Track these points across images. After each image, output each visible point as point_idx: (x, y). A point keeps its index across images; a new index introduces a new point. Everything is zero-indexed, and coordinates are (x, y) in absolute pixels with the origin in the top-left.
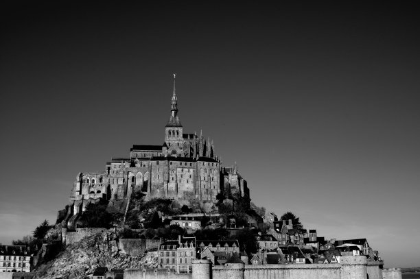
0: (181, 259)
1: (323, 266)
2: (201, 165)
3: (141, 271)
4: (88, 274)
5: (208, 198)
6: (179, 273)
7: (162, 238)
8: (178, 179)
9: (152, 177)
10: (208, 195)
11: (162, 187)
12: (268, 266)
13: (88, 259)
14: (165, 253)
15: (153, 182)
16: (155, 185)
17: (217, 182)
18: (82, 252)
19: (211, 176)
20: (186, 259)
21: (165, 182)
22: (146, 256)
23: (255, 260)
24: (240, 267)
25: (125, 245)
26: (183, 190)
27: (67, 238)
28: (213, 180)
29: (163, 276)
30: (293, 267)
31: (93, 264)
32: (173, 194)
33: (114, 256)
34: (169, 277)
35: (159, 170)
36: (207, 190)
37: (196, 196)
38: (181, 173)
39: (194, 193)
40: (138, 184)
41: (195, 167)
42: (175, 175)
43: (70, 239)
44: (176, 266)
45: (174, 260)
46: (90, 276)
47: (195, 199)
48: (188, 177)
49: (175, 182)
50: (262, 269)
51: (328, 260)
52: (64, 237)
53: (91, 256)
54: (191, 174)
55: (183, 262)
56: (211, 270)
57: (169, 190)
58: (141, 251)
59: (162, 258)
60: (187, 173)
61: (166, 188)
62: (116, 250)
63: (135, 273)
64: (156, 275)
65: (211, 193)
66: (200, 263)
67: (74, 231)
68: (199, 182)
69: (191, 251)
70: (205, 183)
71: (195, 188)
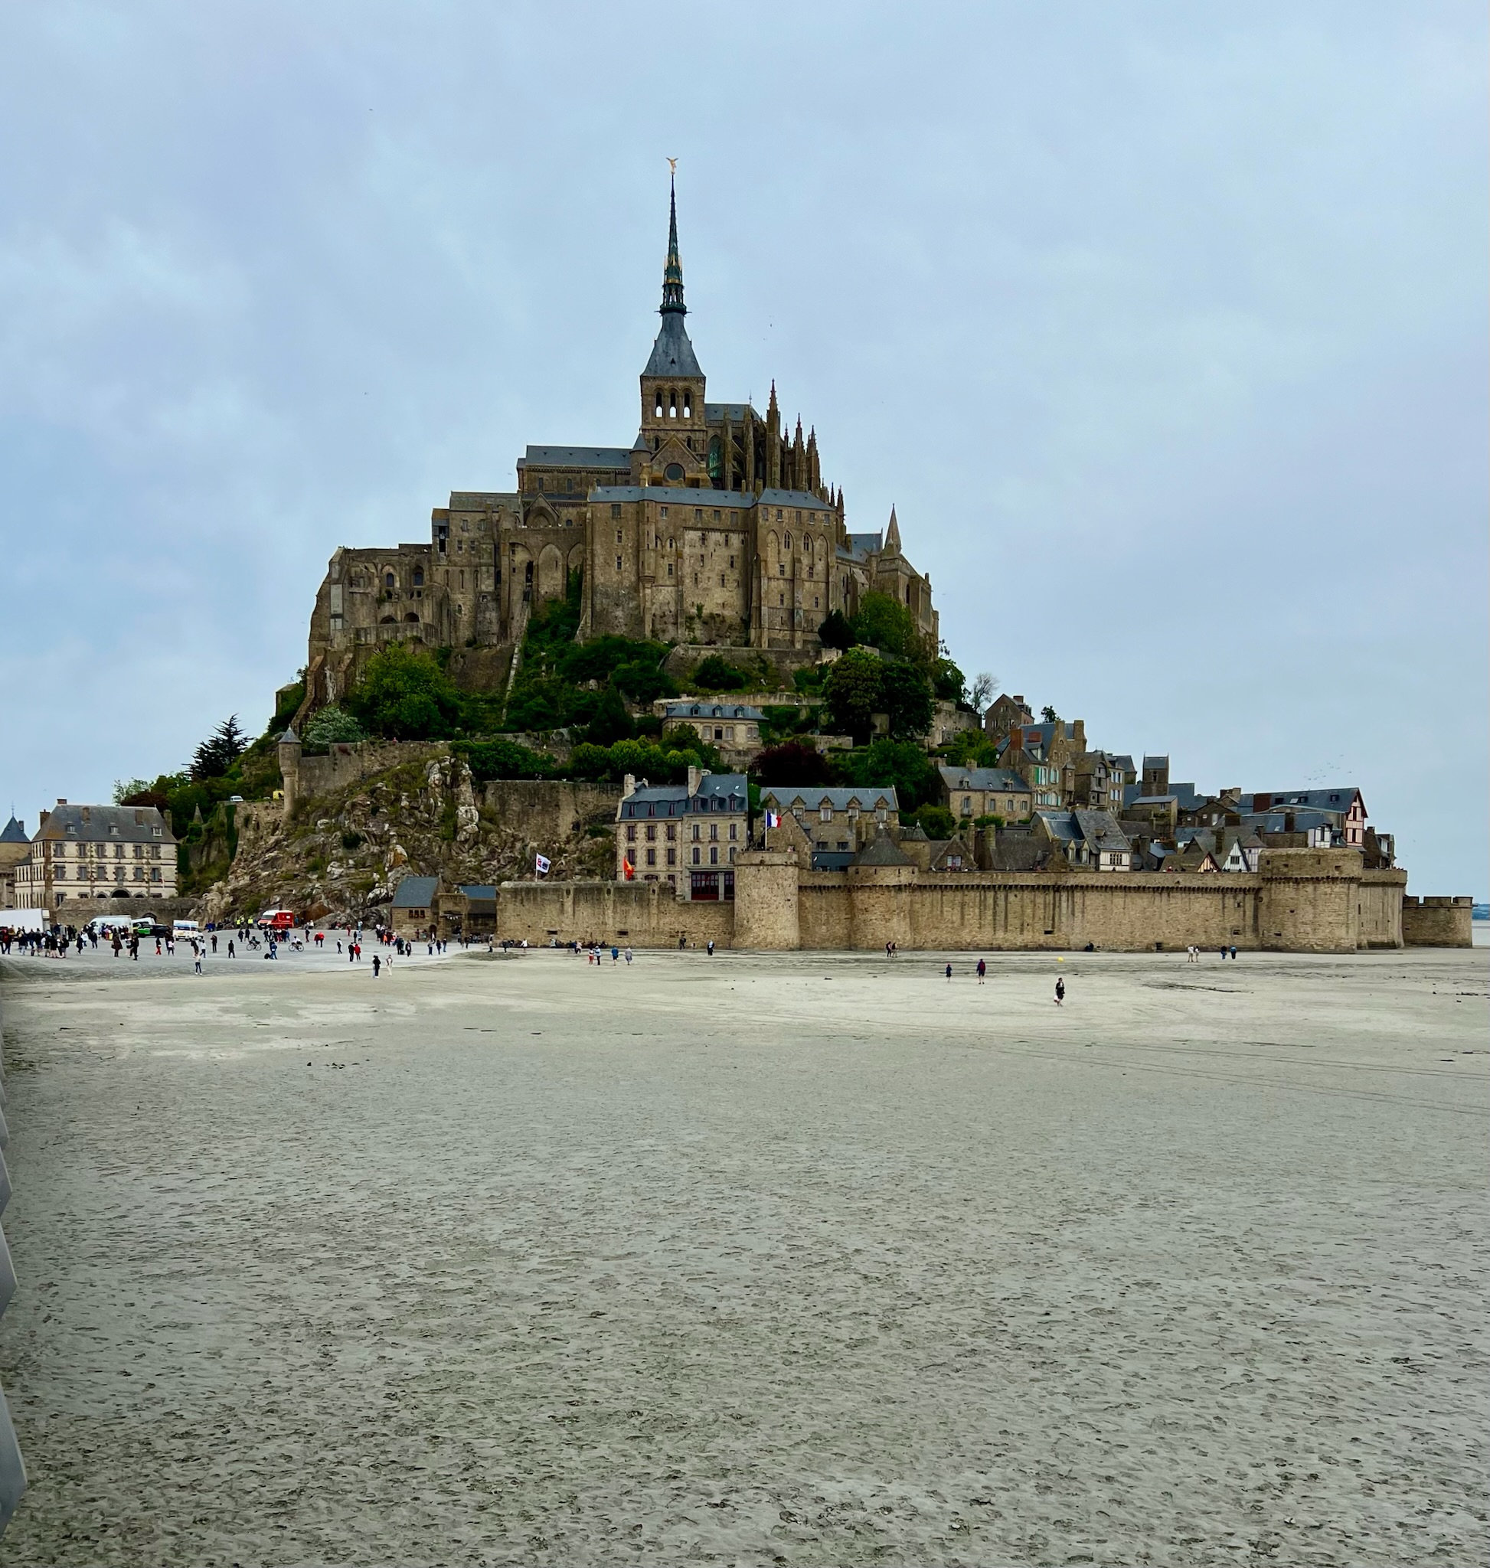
0: (696, 851)
1: (1188, 883)
2: (772, 519)
3: (556, 890)
4: (376, 901)
5: (792, 642)
6: (689, 898)
7: (630, 779)
8: (687, 569)
9: (596, 561)
10: (793, 630)
11: (633, 599)
12: (999, 879)
13: (376, 849)
14: (641, 830)
15: (600, 579)
16: (607, 595)
17: (827, 583)
18: (353, 827)
19: (805, 561)
20: (714, 851)
21: (641, 579)
22: (576, 839)
23: (954, 857)
24: (902, 878)
25: (503, 802)
26: (705, 612)
27: (300, 779)
28: (811, 574)
29: (634, 909)
30: (1090, 883)
31: (391, 868)
32: (670, 627)
33: (466, 841)
34: (654, 911)
35: (620, 537)
36: (792, 613)
37: (753, 634)
38: (699, 550)
39: (746, 623)
40: (550, 590)
41: (748, 528)
42: (679, 555)
43: (309, 781)
44: (678, 876)
45: (671, 852)
46: (383, 909)
47: (747, 643)
48: (725, 565)
49: (679, 582)
50: (978, 886)
51: (1213, 862)
52: (289, 774)
53: (383, 840)
54: (734, 553)
55: (705, 863)
56: (800, 887)
57: (658, 613)
58: (560, 821)
59: (632, 845)
60: (723, 550)
61: (648, 604)
62: (472, 820)
63: (535, 899)
64: (610, 904)
65: (804, 624)
66: (762, 863)
67: (323, 751)
68: (764, 581)
69: (731, 822)
70: (783, 585)
71: (748, 606)
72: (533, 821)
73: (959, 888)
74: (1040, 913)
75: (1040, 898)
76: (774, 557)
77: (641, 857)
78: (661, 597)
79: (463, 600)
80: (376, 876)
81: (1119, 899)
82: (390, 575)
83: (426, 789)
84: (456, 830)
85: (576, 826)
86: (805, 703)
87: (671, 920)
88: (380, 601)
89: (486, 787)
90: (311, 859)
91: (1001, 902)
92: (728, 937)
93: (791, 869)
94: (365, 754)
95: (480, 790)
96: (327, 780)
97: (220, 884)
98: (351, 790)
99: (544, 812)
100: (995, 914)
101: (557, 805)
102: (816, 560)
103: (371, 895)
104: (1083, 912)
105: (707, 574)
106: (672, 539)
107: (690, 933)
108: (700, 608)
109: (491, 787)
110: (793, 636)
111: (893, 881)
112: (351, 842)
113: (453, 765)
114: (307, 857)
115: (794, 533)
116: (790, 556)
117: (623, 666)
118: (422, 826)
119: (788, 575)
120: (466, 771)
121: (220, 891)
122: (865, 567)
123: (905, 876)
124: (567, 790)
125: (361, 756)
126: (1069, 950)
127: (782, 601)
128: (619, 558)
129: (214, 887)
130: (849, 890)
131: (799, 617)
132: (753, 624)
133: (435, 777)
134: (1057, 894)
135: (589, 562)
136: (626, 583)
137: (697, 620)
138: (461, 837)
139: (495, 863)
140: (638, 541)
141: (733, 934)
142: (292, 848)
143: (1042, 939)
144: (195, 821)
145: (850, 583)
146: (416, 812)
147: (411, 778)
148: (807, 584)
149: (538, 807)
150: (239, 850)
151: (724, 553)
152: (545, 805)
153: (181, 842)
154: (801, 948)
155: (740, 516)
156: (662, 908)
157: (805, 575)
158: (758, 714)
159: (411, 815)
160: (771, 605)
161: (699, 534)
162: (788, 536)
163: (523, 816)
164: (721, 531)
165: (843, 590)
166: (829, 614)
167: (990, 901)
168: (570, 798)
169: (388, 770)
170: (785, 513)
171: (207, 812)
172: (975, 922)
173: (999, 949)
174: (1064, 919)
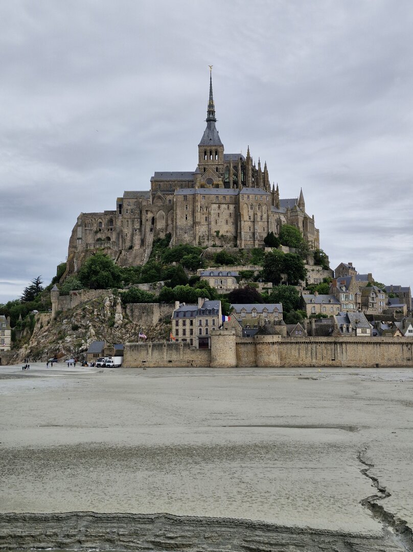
0: (200, 329)
1: (390, 341)
2: (245, 199)
3: (146, 346)
4: (83, 351)
5: (254, 245)
6: (198, 348)
7: (177, 303)
8: (213, 218)
9: (178, 217)
10: (254, 241)
11: (192, 230)
12: (312, 339)
13: (84, 331)
14: (181, 322)
15: (179, 223)
16: (182, 229)
17: (268, 222)
18: (76, 323)
19: (259, 214)
20: (207, 329)
21: (195, 223)
22: (160, 325)
23: (298, 331)
24: (274, 340)
25: (132, 311)
26: (220, 234)
27: (58, 304)
28: (262, 219)
29: (174, 352)
30: (348, 341)
31: (89, 338)
32: (206, 240)
33: (118, 327)
34: (181, 353)
35: (187, 207)
36: (254, 234)
37: (238, 242)
38: (217, 211)
39: (235, 238)
40: (161, 227)
41: (236, 202)
42: (209, 213)
43: (62, 305)
44: (194, 339)
45: (191, 330)
46: (85, 354)
47: (236, 246)
48: (227, 217)
49: (209, 224)
50: (305, 342)
51: (400, 332)
52: (55, 303)
53: (87, 327)
54: (231, 212)
55: (204, 334)
56: (236, 343)
57: (202, 235)
58: (154, 319)
59: (177, 328)
60: (226, 211)
61: (197, 232)
62: (120, 319)
63: (138, 349)
64: (165, 350)
65: (259, 238)
66: (220, 334)
67: (68, 294)
68: (242, 222)
69: (213, 319)
70: (250, 224)
71: (236, 232)
72: (143, 319)
73: (297, 343)
74: (329, 352)
75: (329, 347)
76: (246, 213)
77: (181, 332)
78: (202, 230)
79: (128, 232)
80: (83, 341)
81: (360, 347)
82: (100, 223)
83: (104, 308)
84: (114, 323)
85: (160, 320)
86: (257, 269)
87: (188, 356)
88: (96, 232)
89: (126, 306)
90: (60, 335)
91: (314, 349)
92: (209, 362)
93: (232, 337)
94: (82, 295)
95: (124, 308)
96: (68, 304)
97: (27, 345)
98: (76, 308)
99: (148, 315)
100: (312, 353)
101: (153, 313)
102: (263, 213)
103: (80, 349)
104: (346, 352)
105: (220, 220)
106: (207, 208)
107: (195, 361)
108: (218, 232)
109: (129, 306)
110: (254, 243)
111: (271, 341)
112: (75, 328)
113: (114, 298)
114: (58, 334)
115: (254, 204)
116: (253, 213)
117: (185, 257)
118: (102, 322)
119: (252, 220)
120: (119, 301)
121: (26, 348)
122: (285, 214)
123: (276, 338)
124: (157, 307)
125: (81, 296)
126: (341, 367)
127: (250, 229)
128: (186, 215)
129: (24, 346)
130: (255, 344)
131: (257, 235)
132: (238, 239)
133: (107, 303)
134: (336, 345)
135: (175, 217)
136: (189, 225)
137: (217, 238)
138: (116, 325)
139: (128, 335)
140: (194, 209)
141: (211, 361)
142: (53, 331)
143: (331, 362)
144: (19, 320)
145: (279, 222)
146: (100, 316)
147: (100, 304)
148: (260, 223)
149: (145, 314)
150: (34, 332)
151: (227, 212)
152: (148, 313)
153: (13, 329)
154: (237, 366)
155: (233, 198)
156: (184, 352)
157: (259, 219)
158: (237, 274)
159: (98, 317)
160: (245, 231)
161: (218, 205)
162: (252, 205)
163: (140, 318)
164: (226, 204)
165: (276, 224)
166: (268, 234)
167: (310, 348)
168: (158, 310)
169: (90, 301)
170: (250, 197)
171: (23, 317)
172: (304, 356)
173: (314, 366)
174: (339, 355)
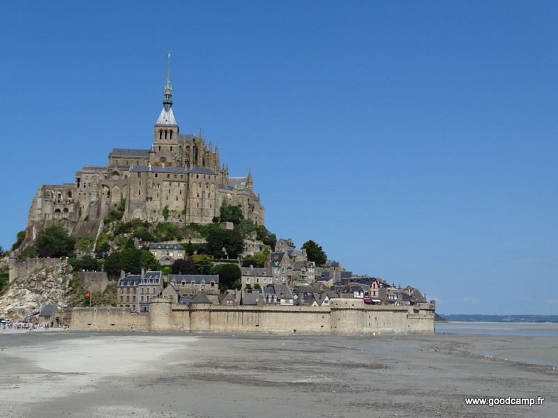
0: (142, 297)
2: (194, 178)
4: (36, 313)
5: (202, 221)
6: (139, 313)
8: (164, 195)
9: (131, 192)
10: (202, 216)
11: (144, 205)
12: (240, 308)
14: (125, 289)
15: (132, 198)
16: (134, 203)
17: (215, 199)
19: (207, 192)
20: (148, 297)
21: (148, 198)
23: (229, 300)
24: (206, 307)
25: (83, 279)
26: (170, 209)
28: (209, 197)
29: (117, 316)
30: (272, 309)
31: (41, 302)
34: (123, 317)
35: (140, 184)
36: (202, 210)
37: (187, 217)
38: (169, 188)
40: (115, 201)
41: (186, 180)
42: (161, 190)
43: (18, 271)
44: (136, 305)
45: (134, 297)
46: (37, 316)
47: (185, 220)
48: (178, 193)
49: (161, 200)
50: (233, 310)
51: (317, 303)
52: (13, 268)
54: (182, 189)
55: (145, 301)
56: (172, 310)
57: (153, 210)
58: (102, 286)
59: (122, 295)
61: (149, 207)
63: (84, 313)
64: (109, 315)
65: (206, 214)
66: (158, 302)
67: (24, 260)
68: (191, 199)
69: (153, 287)
70: (198, 200)
71: (185, 208)
72: (93, 286)
73: (226, 311)
74: (254, 319)
76: (195, 190)
77: (125, 299)
78: (154, 204)
79: (85, 204)
82: (60, 195)
86: (202, 242)
87: (129, 320)
91: (241, 316)
92: (148, 326)
93: (168, 304)
95: (75, 275)
96: (24, 271)
98: (31, 275)
99: (97, 282)
100: (239, 319)
101: (102, 280)
102: (211, 192)
103: (33, 311)
104: (269, 319)
105: (171, 196)
106: (159, 184)
110: (202, 218)
111: (203, 308)
115: (203, 182)
116: (201, 190)
119: (200, 197)
120: (71, 269)
125: (36, 263)
127: (198, 206)
128: (140, 191)
131: (204, 211)
132: (187, 214)
134: (260, 313)
135: (129, 192)
136: (142, 200)
138: (67, 291)
140: (146, 185)
143: (255, 328)
145: (225, 199)
148: (207, 200)
149: (95, 281)
151: (178, 189)
152: (97, 280)
155: (184, 177)
156: (126, 316)
157: (207, 197)
158: (182, 247)
160: (194, 207)
161: (169, 182)
162: (200, 184)
163: (89, 284)
164: (177, 182)
165: (222, 201)
167: (237, 315)
170: (200, 175)
172: (232, 322)
174: (262, 321)
